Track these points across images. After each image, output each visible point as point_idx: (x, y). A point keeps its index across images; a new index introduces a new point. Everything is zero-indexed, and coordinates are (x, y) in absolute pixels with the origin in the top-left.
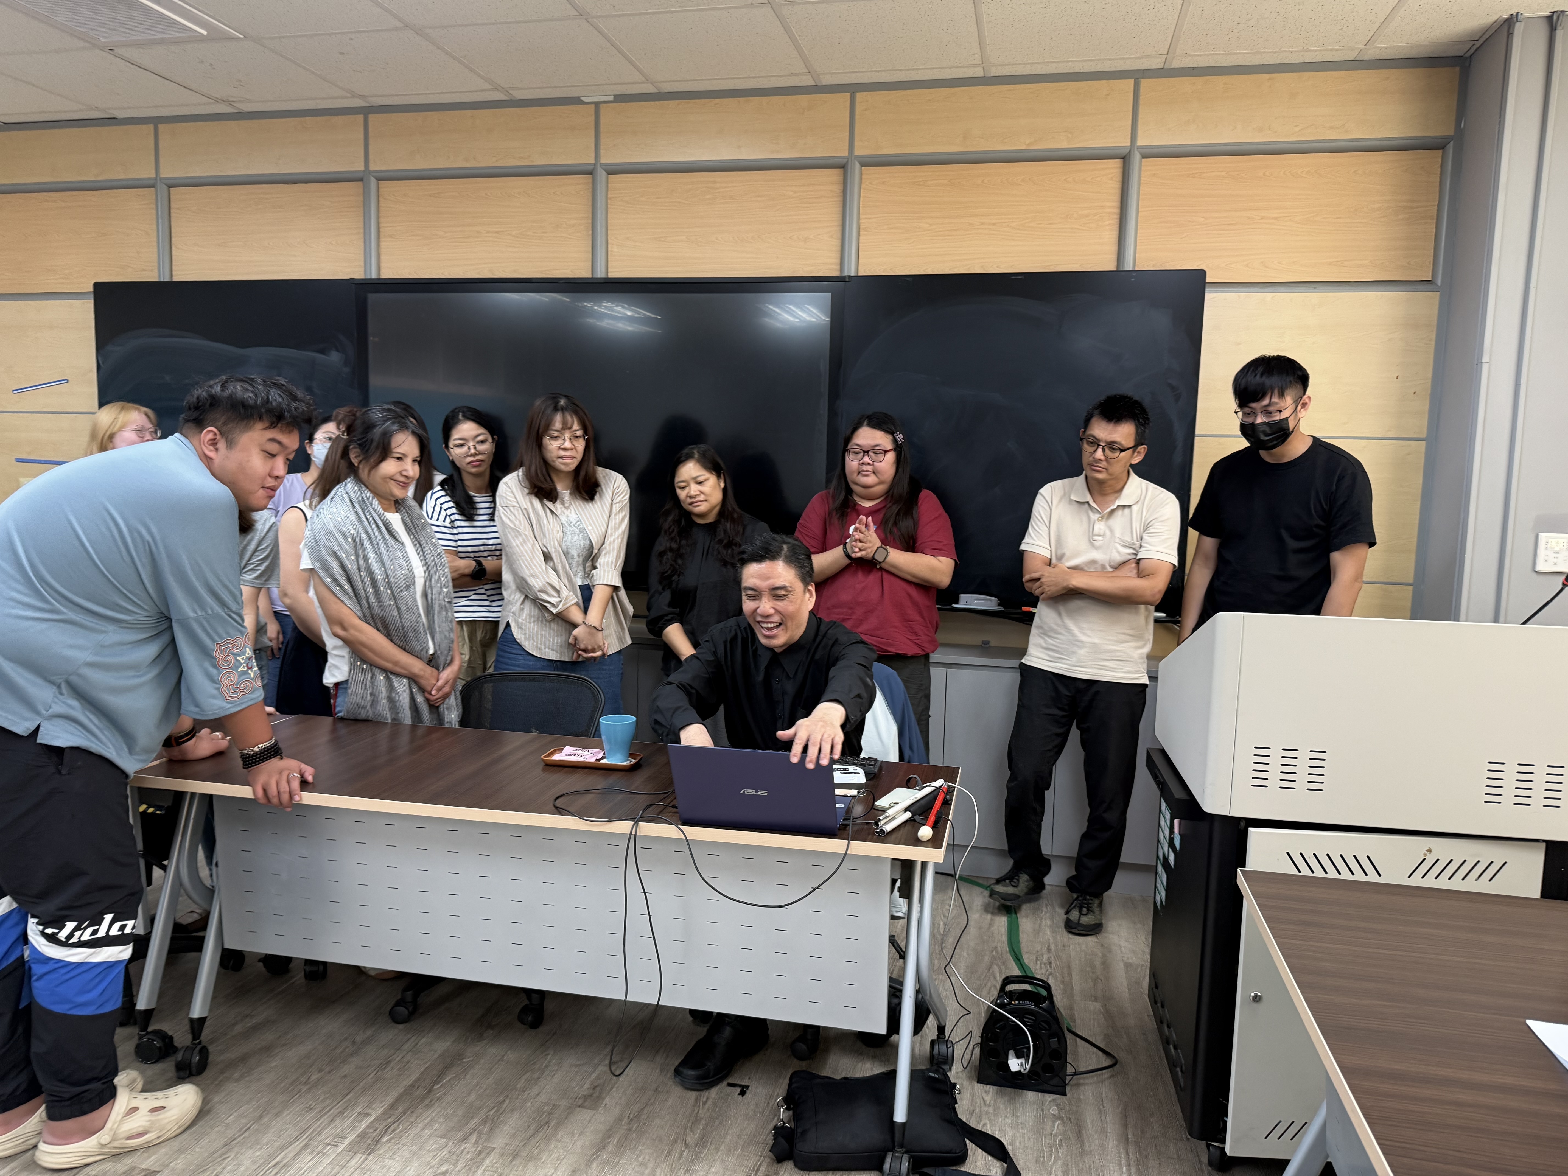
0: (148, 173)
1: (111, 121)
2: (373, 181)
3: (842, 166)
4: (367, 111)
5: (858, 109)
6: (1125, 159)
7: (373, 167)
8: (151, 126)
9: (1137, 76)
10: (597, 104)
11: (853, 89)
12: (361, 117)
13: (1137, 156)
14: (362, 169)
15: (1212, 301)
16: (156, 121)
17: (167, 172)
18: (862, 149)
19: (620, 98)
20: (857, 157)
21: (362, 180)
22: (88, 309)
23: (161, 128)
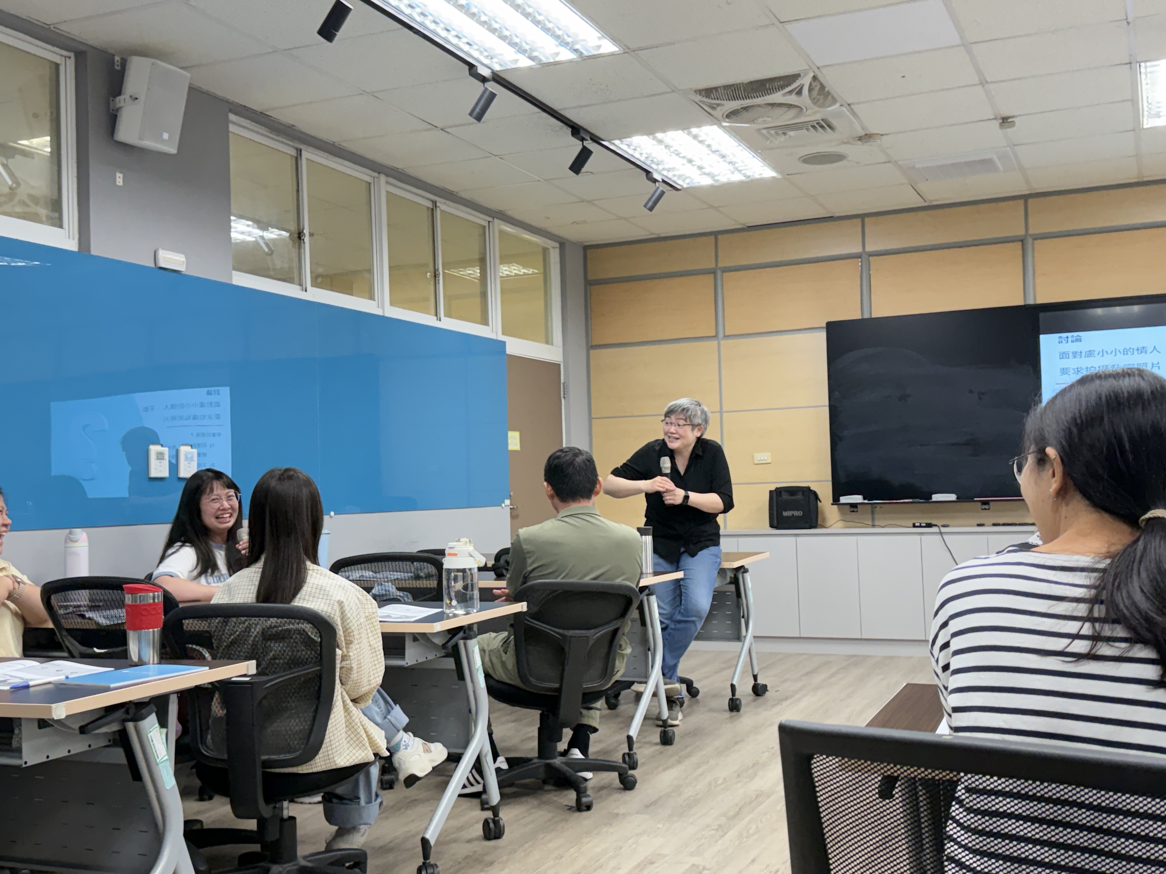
0: (858, 249)
1: (831, 219)
2: (1030, 240)
4: (1026, 198)
7: (1031, 232)
8: (859, 220)
12: (1022, 202)
14: (1023, 233)
16: (863, 217)
17: (871, 248)
21: (1022, 241)
22: (822, 337)
23: (867, 220)
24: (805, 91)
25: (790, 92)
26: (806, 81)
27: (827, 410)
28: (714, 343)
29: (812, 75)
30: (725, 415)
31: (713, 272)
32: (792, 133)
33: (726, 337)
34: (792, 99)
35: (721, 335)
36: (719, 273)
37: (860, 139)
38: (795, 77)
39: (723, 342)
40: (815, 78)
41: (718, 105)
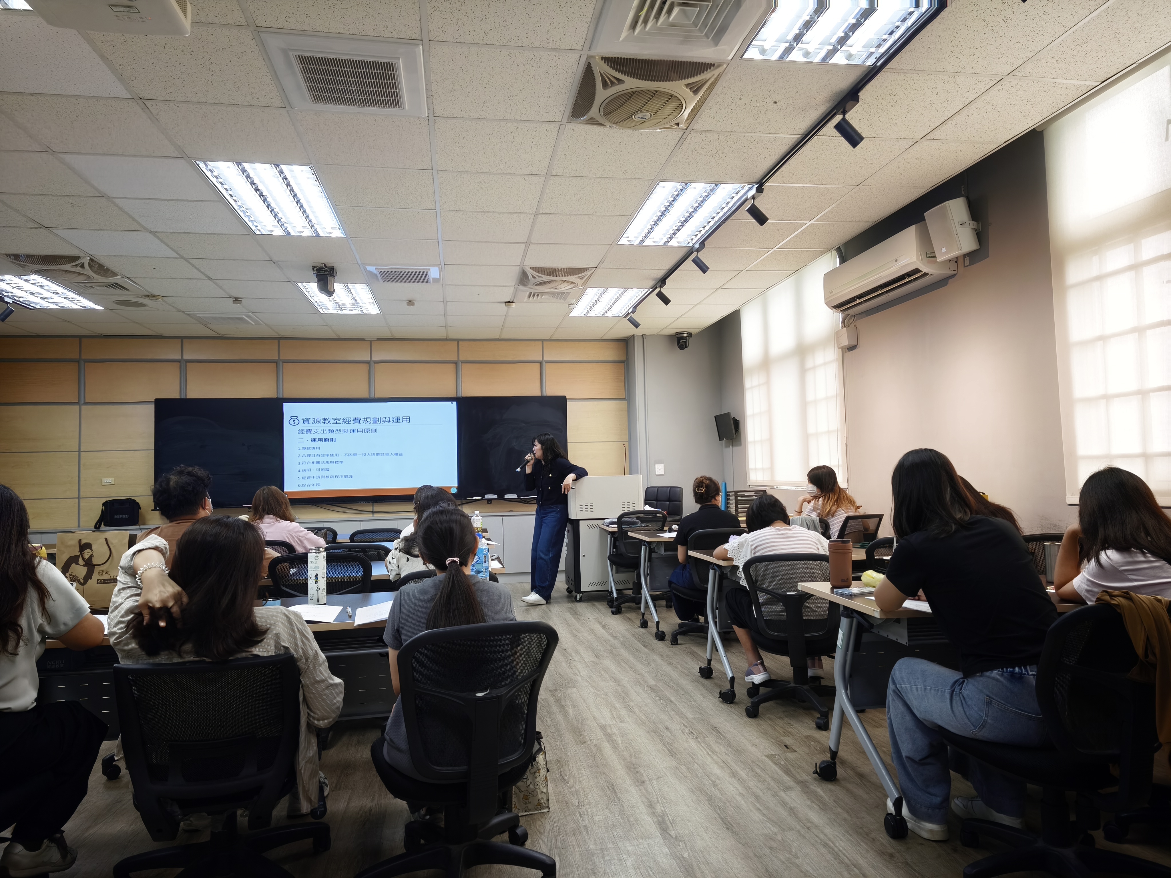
0: (179, 357)
1: (161, 337)
2: (281, 363)
3: (456, 363)
4: (279, 339)
5: (460, 346)
6: (541, 363)
7: (281, 358)
8: (180, 340)
9: (543, 341)
10: (371, 342)
11: (458, 340)
12: (276, 341)
13: (544, 363)
14: (277, 358)
15: (569, 404)
16: (182, 339)
17: (186, 357)
18: (461, 358)
19: (379, 339)
20: (460, 361)
21: (277, 363)
22: (151, 408)
23: (184, 340)
24: (86, 266)
25: (76, 266)
26: (86, 261)
27: (152, 453)
28: (77, 407)
29: (89, 258)
30: (82, 454)
31: (78, 361)
32: (98, 288)
33: (86, 403)
34: (79, 269)
35: (82, 402)
36: (82, 363)
37: (149, 296)
38: (76, 258)
39: (84, 407)
40: (91, 260)
41: (26, 265)
